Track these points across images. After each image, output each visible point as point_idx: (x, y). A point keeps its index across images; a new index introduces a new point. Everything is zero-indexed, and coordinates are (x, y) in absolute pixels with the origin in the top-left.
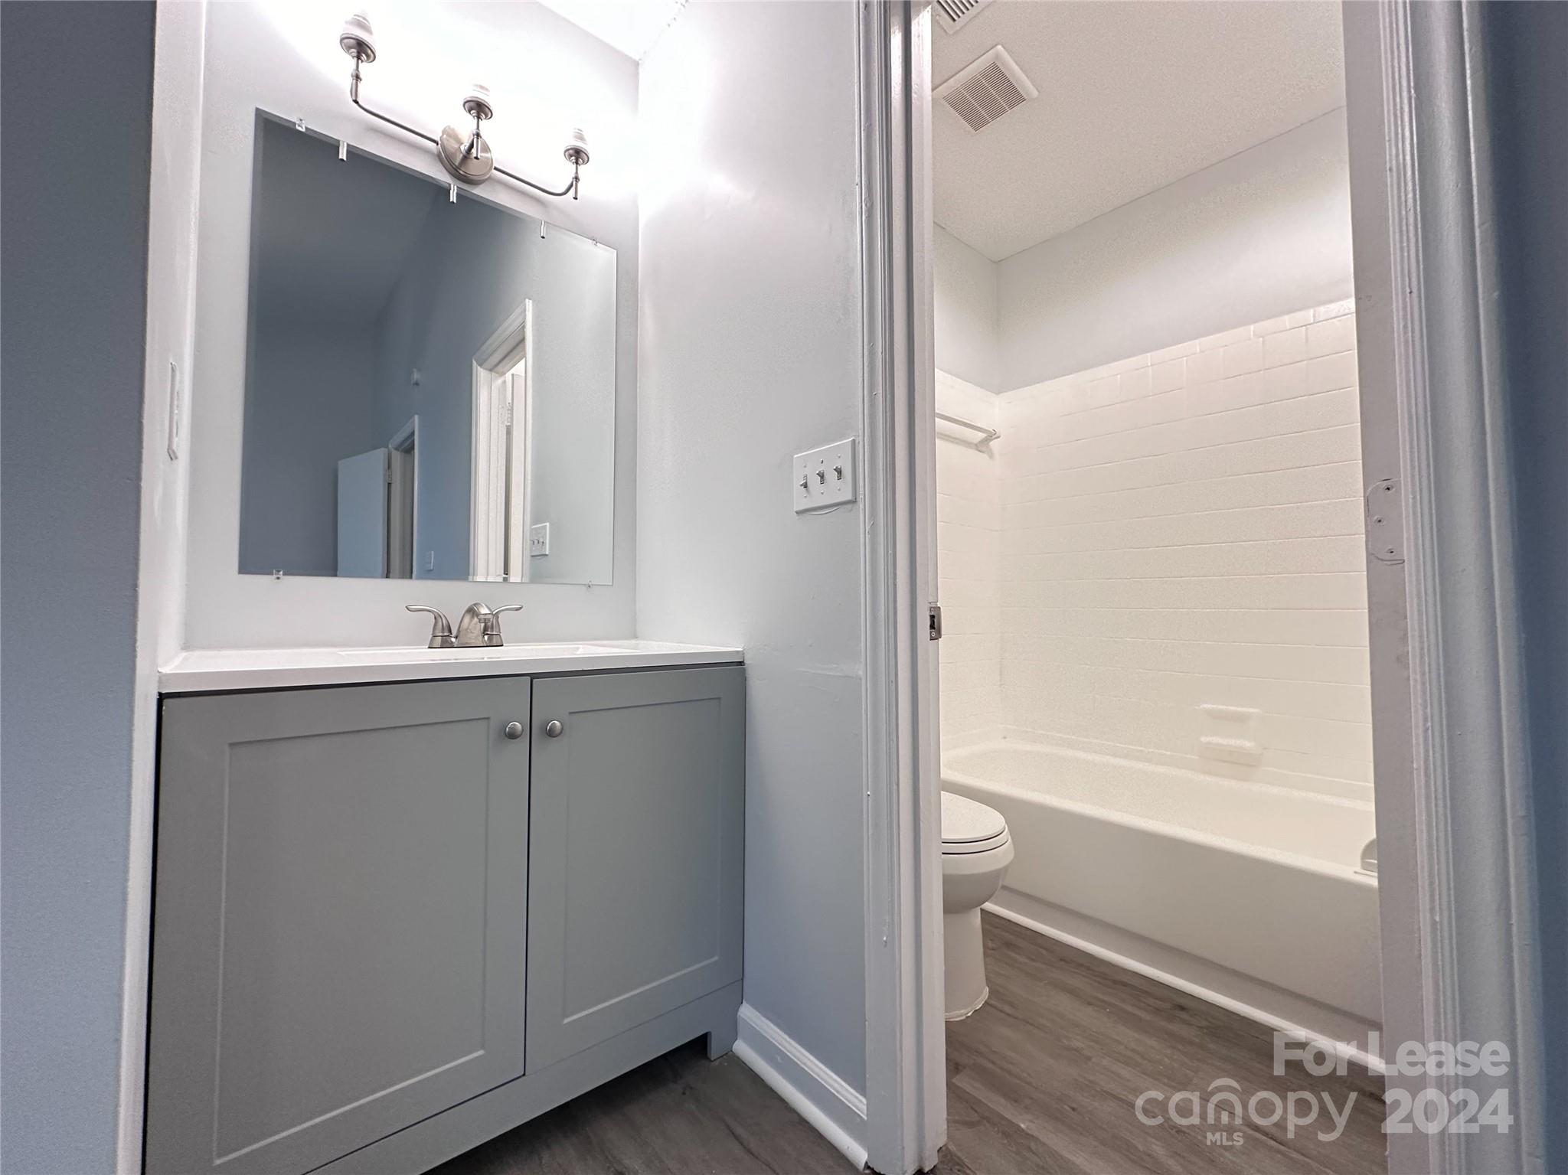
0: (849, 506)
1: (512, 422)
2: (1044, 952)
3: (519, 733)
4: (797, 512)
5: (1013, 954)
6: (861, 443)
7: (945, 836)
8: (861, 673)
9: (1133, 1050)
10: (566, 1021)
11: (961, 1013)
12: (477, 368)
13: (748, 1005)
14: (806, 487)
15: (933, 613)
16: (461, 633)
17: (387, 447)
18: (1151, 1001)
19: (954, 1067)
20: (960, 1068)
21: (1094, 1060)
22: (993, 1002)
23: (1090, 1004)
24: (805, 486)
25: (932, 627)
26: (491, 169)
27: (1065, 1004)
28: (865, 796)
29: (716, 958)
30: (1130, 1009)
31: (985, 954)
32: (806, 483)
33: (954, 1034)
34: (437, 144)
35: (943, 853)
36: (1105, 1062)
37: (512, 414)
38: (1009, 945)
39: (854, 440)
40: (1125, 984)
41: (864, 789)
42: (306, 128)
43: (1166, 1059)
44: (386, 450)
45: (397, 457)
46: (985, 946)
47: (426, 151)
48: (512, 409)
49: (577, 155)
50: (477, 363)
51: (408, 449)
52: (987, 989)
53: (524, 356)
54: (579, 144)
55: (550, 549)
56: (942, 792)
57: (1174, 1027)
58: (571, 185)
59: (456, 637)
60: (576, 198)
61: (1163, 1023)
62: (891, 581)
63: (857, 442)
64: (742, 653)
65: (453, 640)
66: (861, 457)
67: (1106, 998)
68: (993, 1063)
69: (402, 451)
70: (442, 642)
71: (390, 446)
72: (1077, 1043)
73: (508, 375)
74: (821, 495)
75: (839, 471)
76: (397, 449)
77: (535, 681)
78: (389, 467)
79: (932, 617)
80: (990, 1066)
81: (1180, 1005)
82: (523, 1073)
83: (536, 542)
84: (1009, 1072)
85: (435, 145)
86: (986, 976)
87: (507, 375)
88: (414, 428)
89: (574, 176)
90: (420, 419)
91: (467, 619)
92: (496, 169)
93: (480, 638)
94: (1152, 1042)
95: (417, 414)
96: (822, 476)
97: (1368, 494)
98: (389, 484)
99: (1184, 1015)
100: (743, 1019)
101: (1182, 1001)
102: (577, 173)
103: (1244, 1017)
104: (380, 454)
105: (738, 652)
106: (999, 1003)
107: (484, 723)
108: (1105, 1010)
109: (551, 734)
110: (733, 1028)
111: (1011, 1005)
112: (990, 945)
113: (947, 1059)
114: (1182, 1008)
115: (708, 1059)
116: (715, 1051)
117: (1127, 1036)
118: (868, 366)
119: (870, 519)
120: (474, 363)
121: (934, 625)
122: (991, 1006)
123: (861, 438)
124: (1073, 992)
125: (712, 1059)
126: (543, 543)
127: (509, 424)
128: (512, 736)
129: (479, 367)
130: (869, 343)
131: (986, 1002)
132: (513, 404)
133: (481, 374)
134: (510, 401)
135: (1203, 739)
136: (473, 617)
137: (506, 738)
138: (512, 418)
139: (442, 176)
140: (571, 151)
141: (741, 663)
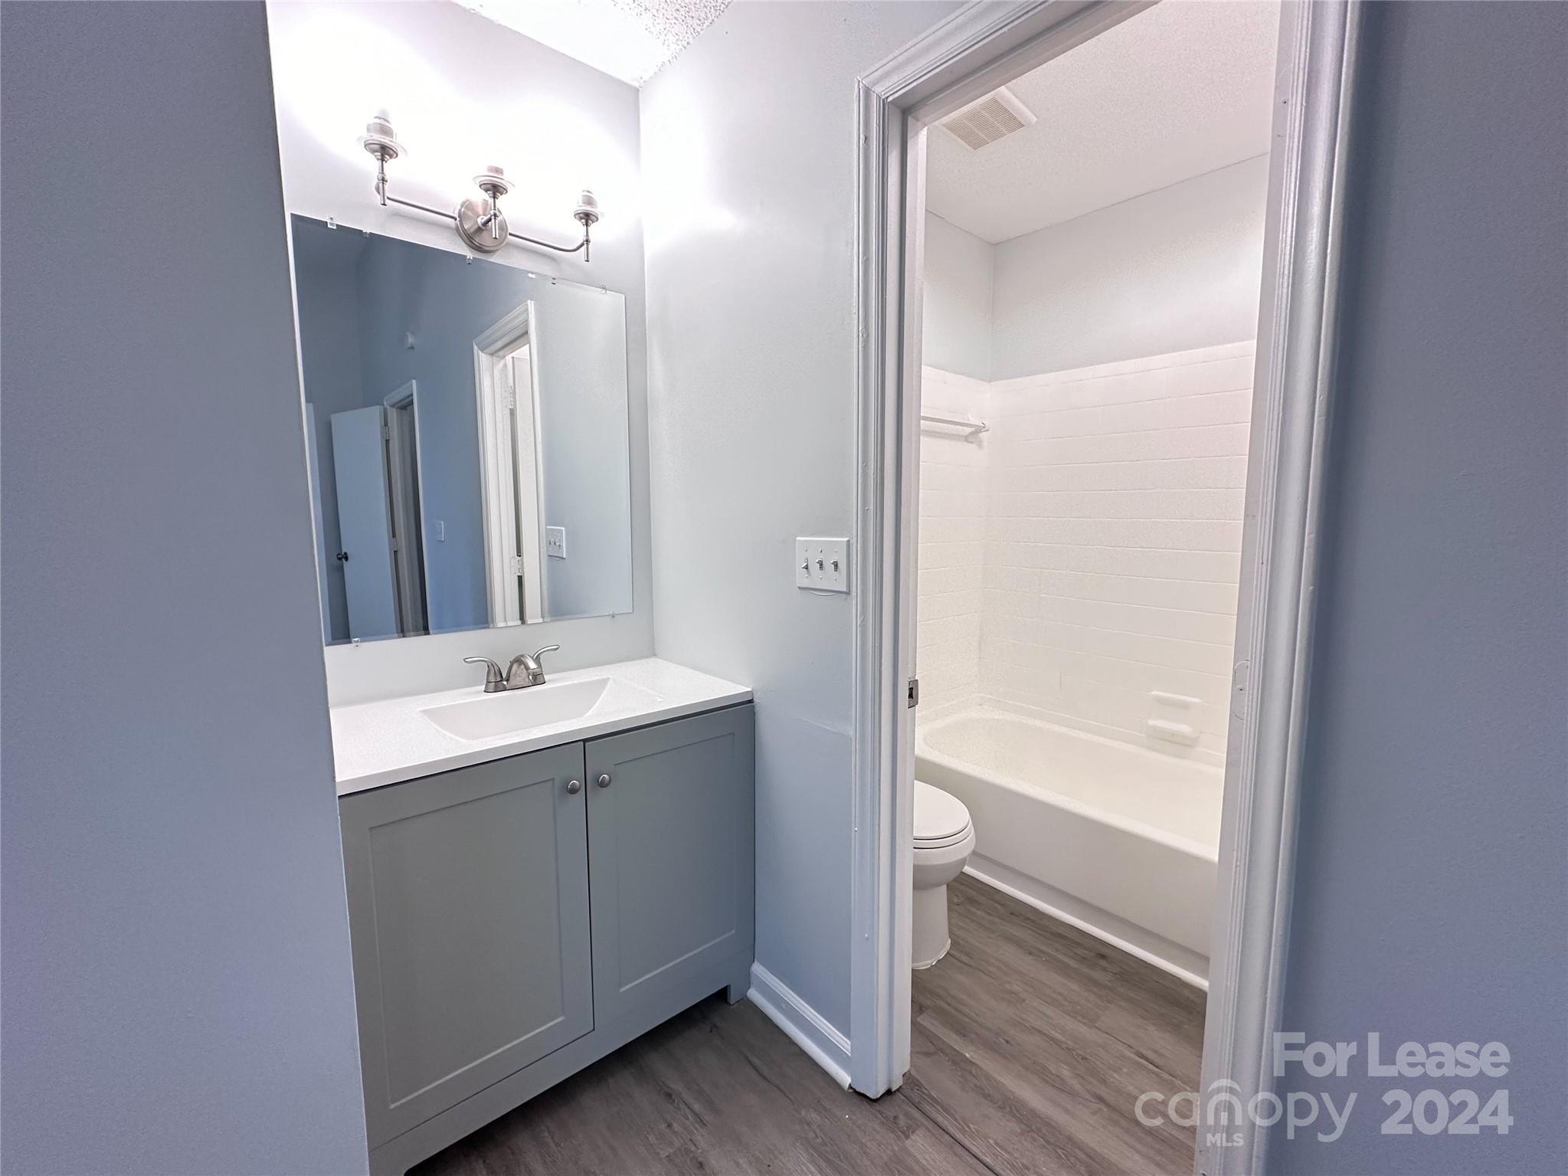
0: (844, 596)
1: (515, 405)
2: (999, 907)
3: (578, 787)
4: (800, 588)
5: (973, 910)
6: (855, 544)
7: (916, 834)
8: (852, 733)
9: (1060, 994)
10: (622, 990)
11: (925, 964)
12: (478, 355)
13: (759, 964)
14: (807, 569)
15: (911, 686)
16: (511, 678)
17: (383, 404)
18: (1080, 951)
19: (918, 1007)
20: (924, 1009)
21: (1027, 1002)
22: (952, 952)
23: (1030, 953)
24: (806, 567)
25: (911, 696)
26: (506, 236)
27: (1010, 954)
28: (853, 830)
29: (733, 932)
30: (1060, 957)
31: (949, 909)
32: (807, 565)
33: (920, 981)
34: (456, 219)
35: (915, 848)
36: (1035, 1004)
37: (514, 398)
38: (971, 900)
39: (848, 540)
40: (1061, 936)
41: (853, 825)
42: (337, 225)
43: (1083, 1001)
44: (382, 407)
45: (393, 415)
46: (949, 901)
47: (447, 227)
48: (514, 393)
49: (587, 218)
50: (478, 347)
51: (406, 406)
52: (950, 940)
53: (529, 342)
54: (588, 208)
55: (567, 552)
56: (915, 781)
57: (1097, 975)
58: (582, 245)
59: (507, 680)
60: (587, 261)
61: (1086, 970)
62: (877, 668)
63: (851, 542)
64: (751, 692)
65: (505, 683)
66: (854, 562)
67: (1044, 948)
68: (949, 1005)
69: (398, 408)
70: (496, 686)
71: (385, 403)
72: (1016, 988)
73: (509, 358)
74: (818, 579)
75: (836, 565)
76: (392, 406)
77: (587, 744)
78: (386, 424)
79: (911, 689)
80: (946, 1006)
81: (1103, 953)
82: (592, 1028)
83: (552, 543)
84: (960, 1012)
85: (453, 220)
86: (949, 929)
87: (507, 358)
88: (412, 390)
89: (585, 239)
90: (417, 383)
91: (515, 666)
92: (510, 234)
93: (527, 680)
94: (1075, 987)
95: (414, 379)
96: (821, 564)
97: (1236, 667)
98: (387, 441)
99: (1103, 963)
100: (756, 975)
101: (1104, 951)
102: (587, 235)
103: (1150, 964)
104: (375, 412)
105: (747, 692)
106: (960, 954)
107: (551, 783)
108: (1042, 958)
109: (603, 785)
110: (747, 980)
111: (967, 954)
112: (956, 900)
113: (912, 1001)
114: (1103, 956)
115: (730, 1005)
116: (733, 997)
117: (1055, 981)
118: (862, 484)
119: (861, 615)
120: (475, 347)
121: (912, 694)
122: (950, 955)
123: (855, 539)
124: (1018, 943)
125: (732, 1003)
126: (560, 546)
127: (512, 407)
128: (573, 791)
129: (480, 352)
130: (863, 463)
131: (948, 953)
132: (515, 387)
133: (483, 359)
134: (512, 385)
135: (1151, 722)
136: (520, 665)
137: (568, 794)
138: (515, 402)
139: (462, 249)
140: (581, 215)
141: (751, 701)
